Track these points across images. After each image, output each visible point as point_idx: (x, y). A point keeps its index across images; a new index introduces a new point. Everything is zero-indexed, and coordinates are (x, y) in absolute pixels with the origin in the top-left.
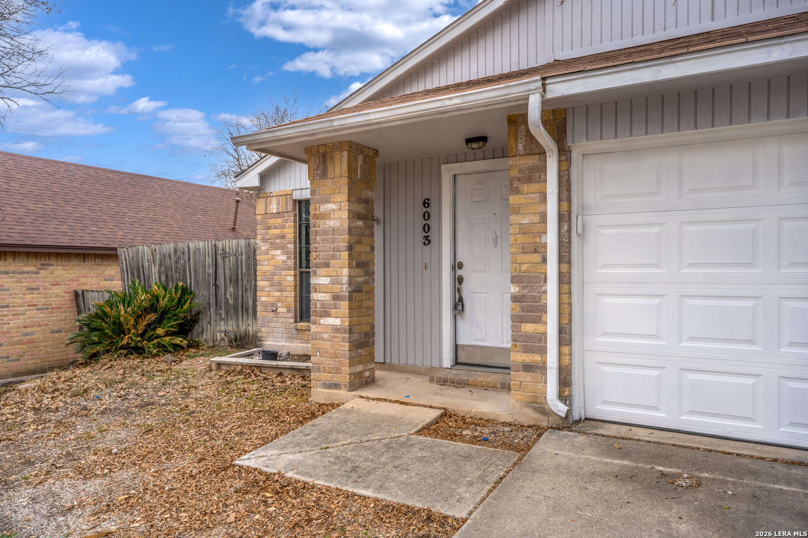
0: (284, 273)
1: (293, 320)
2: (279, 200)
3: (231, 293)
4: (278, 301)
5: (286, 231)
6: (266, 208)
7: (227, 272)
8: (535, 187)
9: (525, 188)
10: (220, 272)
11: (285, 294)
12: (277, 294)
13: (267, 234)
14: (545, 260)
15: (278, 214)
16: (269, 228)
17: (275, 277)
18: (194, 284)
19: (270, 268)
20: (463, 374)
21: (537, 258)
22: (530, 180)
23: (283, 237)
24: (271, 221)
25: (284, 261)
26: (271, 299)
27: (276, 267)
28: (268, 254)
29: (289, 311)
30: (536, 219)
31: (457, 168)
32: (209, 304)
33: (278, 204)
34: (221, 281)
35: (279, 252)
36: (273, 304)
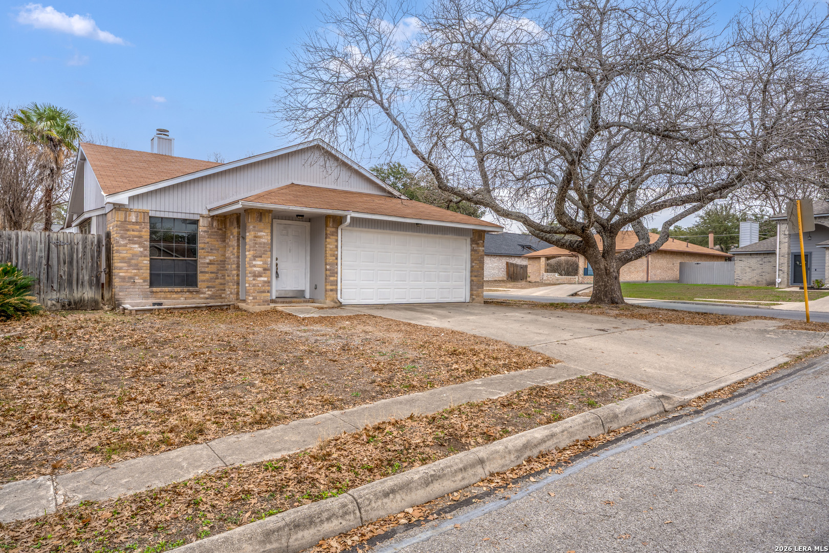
0: (140, 258)
1: (148, 287)
2: (137, 214)
3: (64, 271)
4: (136, 275)
5: (143, 233)
6: (126, 217)
7: (62, 256)
8: (334, 237)
9: (331, 237)
10: (54, 255)
11: (141, 271)
12: (135, 271)
13: (126, 234)
14: (337, 259)
15: (137, 223)
16: (128, 230)
17: (133, 261)
18: (22, 264)
19: (128, 255)
20: (278, 300)
21: (334, 258)
22: (333, 235)
23: (140, 237)
24: (129, 226)
25: (141, 252)
26: (129, 275)
27: (133, 255)
28: (126, 246)
29: (144, 281)
30: (334, 247)
31: (279, 221)
32: (39, 279)
33: (137, 217)
34: (54, 262)
35: (137, 246)
36: (130, 278)
